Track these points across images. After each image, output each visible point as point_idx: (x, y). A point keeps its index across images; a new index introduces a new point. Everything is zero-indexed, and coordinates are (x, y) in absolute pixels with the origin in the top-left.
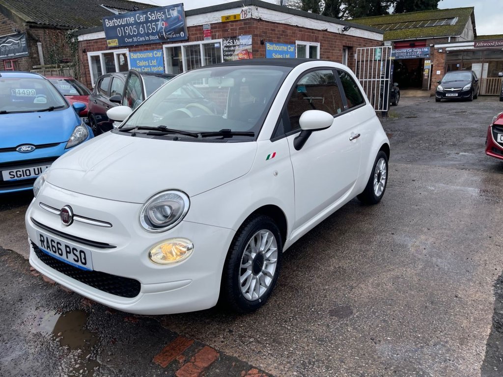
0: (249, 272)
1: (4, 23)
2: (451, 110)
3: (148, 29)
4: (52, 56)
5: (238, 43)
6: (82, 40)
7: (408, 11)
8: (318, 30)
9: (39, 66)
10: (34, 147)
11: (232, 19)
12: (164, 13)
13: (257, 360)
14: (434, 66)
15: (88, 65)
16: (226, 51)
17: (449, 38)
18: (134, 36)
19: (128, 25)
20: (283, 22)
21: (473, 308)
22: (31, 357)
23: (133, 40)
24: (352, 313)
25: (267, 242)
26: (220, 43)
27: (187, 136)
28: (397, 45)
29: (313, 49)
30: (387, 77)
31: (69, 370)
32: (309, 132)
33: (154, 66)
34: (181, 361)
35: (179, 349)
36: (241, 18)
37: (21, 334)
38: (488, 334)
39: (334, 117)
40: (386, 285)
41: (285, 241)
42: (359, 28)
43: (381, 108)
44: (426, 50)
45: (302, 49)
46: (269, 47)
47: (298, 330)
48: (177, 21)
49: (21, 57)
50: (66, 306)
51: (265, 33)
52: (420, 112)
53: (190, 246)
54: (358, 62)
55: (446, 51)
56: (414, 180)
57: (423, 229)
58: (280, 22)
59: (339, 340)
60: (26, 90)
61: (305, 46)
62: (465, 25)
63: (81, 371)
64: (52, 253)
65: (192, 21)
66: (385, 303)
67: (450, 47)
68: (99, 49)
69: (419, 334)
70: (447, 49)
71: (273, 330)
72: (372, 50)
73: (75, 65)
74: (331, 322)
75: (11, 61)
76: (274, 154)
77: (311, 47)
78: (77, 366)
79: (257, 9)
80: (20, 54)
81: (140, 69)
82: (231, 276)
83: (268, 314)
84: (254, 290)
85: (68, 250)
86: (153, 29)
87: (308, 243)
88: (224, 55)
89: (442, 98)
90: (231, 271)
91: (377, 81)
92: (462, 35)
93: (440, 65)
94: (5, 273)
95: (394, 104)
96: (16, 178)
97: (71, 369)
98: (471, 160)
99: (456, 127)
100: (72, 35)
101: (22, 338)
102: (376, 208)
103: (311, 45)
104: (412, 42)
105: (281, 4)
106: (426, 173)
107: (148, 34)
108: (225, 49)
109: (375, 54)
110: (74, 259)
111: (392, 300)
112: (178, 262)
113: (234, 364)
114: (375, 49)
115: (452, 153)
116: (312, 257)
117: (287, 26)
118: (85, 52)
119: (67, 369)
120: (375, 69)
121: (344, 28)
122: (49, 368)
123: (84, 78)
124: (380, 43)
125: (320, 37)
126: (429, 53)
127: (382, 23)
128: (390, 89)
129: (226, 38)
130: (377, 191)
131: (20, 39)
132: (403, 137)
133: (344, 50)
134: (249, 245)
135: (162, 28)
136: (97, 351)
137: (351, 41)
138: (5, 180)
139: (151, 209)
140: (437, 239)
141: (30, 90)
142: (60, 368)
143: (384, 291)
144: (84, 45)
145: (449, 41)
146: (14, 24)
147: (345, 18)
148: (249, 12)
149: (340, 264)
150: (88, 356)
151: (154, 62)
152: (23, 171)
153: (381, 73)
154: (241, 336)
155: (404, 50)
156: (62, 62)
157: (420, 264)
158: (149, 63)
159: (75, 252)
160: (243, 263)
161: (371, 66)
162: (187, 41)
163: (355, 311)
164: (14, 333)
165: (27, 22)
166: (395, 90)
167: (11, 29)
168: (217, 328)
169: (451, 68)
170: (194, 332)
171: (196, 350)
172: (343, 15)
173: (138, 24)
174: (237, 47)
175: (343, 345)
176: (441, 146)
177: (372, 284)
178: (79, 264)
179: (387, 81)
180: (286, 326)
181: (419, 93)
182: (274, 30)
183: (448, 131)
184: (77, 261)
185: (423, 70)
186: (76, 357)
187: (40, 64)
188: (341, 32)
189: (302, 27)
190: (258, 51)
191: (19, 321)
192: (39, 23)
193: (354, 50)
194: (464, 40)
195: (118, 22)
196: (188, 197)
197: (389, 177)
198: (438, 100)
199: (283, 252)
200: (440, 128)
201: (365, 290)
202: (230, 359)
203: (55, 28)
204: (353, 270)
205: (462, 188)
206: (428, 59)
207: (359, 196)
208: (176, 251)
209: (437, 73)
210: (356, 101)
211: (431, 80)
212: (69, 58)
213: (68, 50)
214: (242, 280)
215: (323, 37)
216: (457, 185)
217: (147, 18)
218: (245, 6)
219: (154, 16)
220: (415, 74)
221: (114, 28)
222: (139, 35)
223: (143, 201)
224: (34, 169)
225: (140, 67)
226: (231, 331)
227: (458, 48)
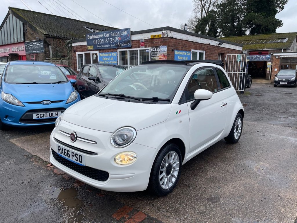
0: (164, 174)
1: (32, 34)
2: (283, 92)
3: (110, 40)
4: (56, 53)
5: (159, 50)
6: (74, 45)
7: (258, 34)
8: (204, 44)
9: (49, 58)
10: (51, 102)
11: (157, 37)
12: (120, 33)
13: (167, 220)
14: (273, 65)
15: (76, 59)
16: (152, 54)
17: (283, 50)
18: (102, 44)
19: (99, 38)
20: (185, 39)
21: (288, 203)
22: (49, 210)
23: (102, 46)
24: (219, 201)
25: (174, 158)
26: (149, 50)
27: (134, 100)
28: (251, 53)
29: (201, 54)
30: (244, 71)
31: (68, 218)
32: (199, 101)
33: (112, 61)
34: (127, 218)
35: (126, 212)
36: (162, 37)
37: (43, 199)
38: (296, 217)
39: (213, 93)
40: (239, 187)
41: (184, 159)
42: (228, 43)
43: (240, 89)
44: (268, 56)
45: (195, 54)
46: (176, 52)
47: (189, 207)
48: (126, 37)
49: (40, 53)
50: (66, 186)
51: (175, 45)
52: (264, 92)
53: (135, 156)
54: (227, 62)
55: (280, 58)
56: (258, 132)
57: (263, 159)
58: (183, 39)
59: (212, 214)
60: (46, 72)
61: (197, 52)
62: (292, 43)
63: (75, 219)
64: (64, 156)
65: (134, 38)
66: (238, 197)
67: (283, 55)
68: (83, 51)
69: (257, 214)
70: (281, 56)
71: (176, 206)
72: (235, 56)
73: (69, 59)
74: (208, 204)
75: (34, 55)
76: (180, 111)
77: (200, 53)
78: (73, 216)
79: (171, 32)
80: (39, 51)
81: (104, 62)
82: (155, 174)
83: (173, 198)
84: (166, 184)
85: (73, 154)
86: (113, 41)
87: (196, 162)
88: (151, 56)
89: (278, 85)
90: (155, 172)
91: (238, 73)
92: (290, 48)
93: (277, 65)
94: (33, 167)
95: (248, 87)
96: (40, 118)
97: (70, 218)
98: (293, 122)
99: (285, 102)
100: (69, 43)
101: (44, 201)
102: (235, 146)
103: (200, 52)
104: (260, 52)
105: (184, 30)
106: (265, 127)
107: (110, 44)
108: (152, 53)
109: (237, 58)
110: (76, 159)
111: (242, 195)
112: (128, 164)
113: (154, 221)
114: (237, 55)
115: (282, 117)
116: (198, 170)
117: (187, 41)
118: (75, 52)
119: (67, 218)
120: (237, 66)
121: (219, 43)
122: (58, 216)
123: (73, 66)
124: (240, 52)
125: (206, 48)
126: (270, 58)
127: (242, 40)
128: (246, 78)
129: (152, 47)
130: (236, 136)
131: (40, 43)
132: (253, 106)
133: (219, 55)
134: (165, 159)
135: (118, 41)
136: (83, 210)
137: (223, 50)
138: (34, 118)
139: (117, 135)
140: (270, 165)
141: (48, 72)
142: (64, 217)
143: (238, 191)
144: (75, 48)
145: (282, 52)
146: (38, 35)
147: (220, 37)
148: (166, 34)
149: (214, 175)
150: (78, 212)
151: (112, 59)
152: (44, 114)
153: (241, 69)
154: (158, 208)
155: (255, 56)
156: (62, 57)
157: (259, 178)
158: (109, 59)
159: (77, 155)
160: (162, 168)
161: (234, 65)
162: (131, 48)
163: (221, 200)
164: (39, 198)
165: (45, 34)
166: (249, 78)
167: (35, 37)
168: (146, 203)
169: (283, 67)
170: (134, 203)
171: (135, 213)
172: (219, 35)
173: (105, 38)
174: (158, 52)
175: (214, 217)
176: (276, 113)
177: (232, 186)
178: (78, 162)
179: (244, 74)
180: (183, 204)
181: (264, 81)
182: (180, 43)
183: (280, 104)
184: (77, 161)
185: (266, 68)
186: (72, 212)
187: (50, 57)
188: (217, 45)
189: (195, 42)
190: (170, 55)
191: (42, 192)
192: (51, 35)
193: (225, 55)
194: (292, 52)
195: (94, 37)
196: (136, 131)
197: (243, 129)
198: (275, 86)
199: (182, 165)
200: (275, 102)
201: (228, 189)
202: (153, 219)
203: (59, 38)
204: (221, 178)
205: (287, 137)
206: (270, 61)
207: (225, 138)
208: (127, 159)
209: (275, 70)
210: (225, 85)
211: (271, 74)
212: (65, 55)
213: (66, 51)
214: (160, 178)
215: (207, 48)
216: (284, 136)
217: (110, 35)
218: (164, 30)
219: (114, 34)
220: (262, 70)
221: (92, 40)
222: (105, 44)
223: (113, 131)
224: (49, 114)
225: (104, 61)
226: (153, 205)
227: (288, 56)
